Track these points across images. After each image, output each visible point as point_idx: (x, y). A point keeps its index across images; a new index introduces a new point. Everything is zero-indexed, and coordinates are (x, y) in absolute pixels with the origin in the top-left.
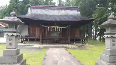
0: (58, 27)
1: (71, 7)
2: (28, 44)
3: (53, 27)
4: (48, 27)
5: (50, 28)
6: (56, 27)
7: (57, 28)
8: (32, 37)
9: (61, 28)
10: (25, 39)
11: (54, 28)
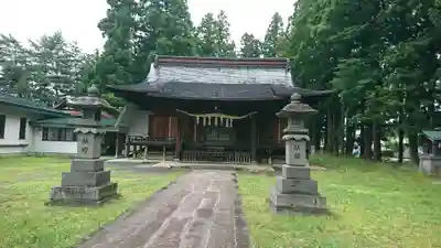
0: (222, 116)
1: (261, 60)
2: (146, 160)
3: (209, 116)
4: (198, 116)
5: (201, 119)
6: (216, 115)
7: (219, 119)
8: (157, 143)
9: (232, 118)
10: (138, 148)
11: (213, 119)
